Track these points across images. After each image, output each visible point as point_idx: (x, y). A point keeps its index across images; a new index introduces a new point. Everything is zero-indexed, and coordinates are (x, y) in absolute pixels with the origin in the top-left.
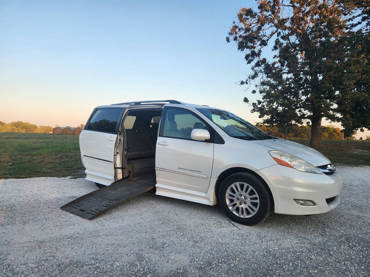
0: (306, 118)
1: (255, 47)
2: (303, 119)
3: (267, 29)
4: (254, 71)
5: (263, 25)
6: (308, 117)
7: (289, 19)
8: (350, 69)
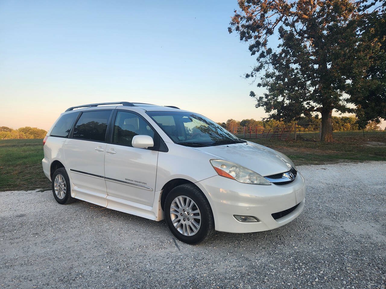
0: (315, 111)
1: (261, 37)
2: (312, 112)
3: (270, 16)
4: (260, 62)
5: (266, 12)
6: (318, 110)
7: (296, 4)
8: (359, 56)
